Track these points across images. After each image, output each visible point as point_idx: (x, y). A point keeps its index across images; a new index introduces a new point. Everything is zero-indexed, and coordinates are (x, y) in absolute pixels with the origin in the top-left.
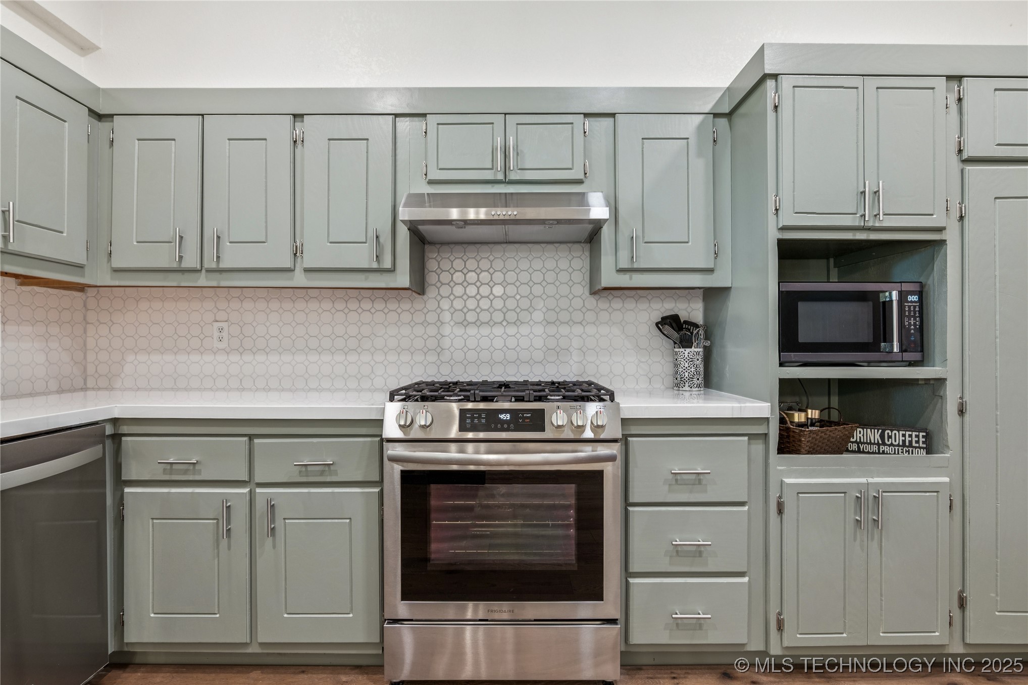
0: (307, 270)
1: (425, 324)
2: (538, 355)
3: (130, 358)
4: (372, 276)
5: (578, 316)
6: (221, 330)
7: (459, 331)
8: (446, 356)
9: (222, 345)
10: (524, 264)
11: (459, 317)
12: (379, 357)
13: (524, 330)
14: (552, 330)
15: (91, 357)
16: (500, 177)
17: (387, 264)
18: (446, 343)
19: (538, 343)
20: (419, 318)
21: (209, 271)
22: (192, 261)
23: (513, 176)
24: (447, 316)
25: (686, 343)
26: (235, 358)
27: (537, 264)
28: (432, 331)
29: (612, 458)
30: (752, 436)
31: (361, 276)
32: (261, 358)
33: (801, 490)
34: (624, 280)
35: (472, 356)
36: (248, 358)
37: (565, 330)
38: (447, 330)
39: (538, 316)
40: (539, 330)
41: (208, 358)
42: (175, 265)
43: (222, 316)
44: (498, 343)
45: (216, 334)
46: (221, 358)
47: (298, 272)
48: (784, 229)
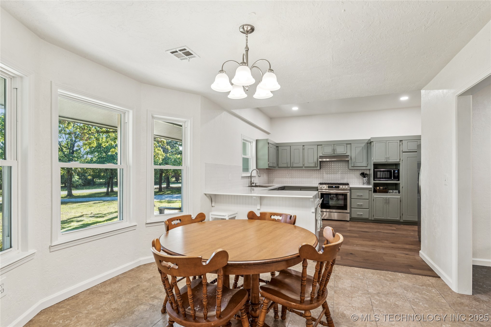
0: (305, 167)
1: (321, 174)
2: (340, 179)
3: (275, 179)
4: (314, 168)
5: (346, 173)
6: (289, 175)
7: (326, 175)
8: (324, 179)
9: (289, 177)
10: (337, 164)
11: (326, 173)
12: (313, 179)
13: (337, 175)
14: (342, 175)
15: (270, 178)
16: (333, 153)
17: (316, 166)
18: (324, 177)
19: (340, 177)
20: (320, 173)
21: (291, 167)
22: (289, 166)
23: (335, 153)
24: (324, 173)
25: (365, 177)
26: (291, 179)
27: (339, 164)
28: (322, 175)
29: (349, 192)
30: (369, 190)
31: (313, 168)
32: (295, 179)
33: (376, 198)
34: (353, 168)
35: (328, 179)
36: (293, 179)
37: (344, 175)
38: (324, 175)
39: (340, 173)
40: (340, 175)
41: (287, 179)
42: (287, 166)
43: (289, 173)
44: (333, 177)
45: (288, 175)
46: (289, 179)
47: (304, 167)
48: (374, 162)
